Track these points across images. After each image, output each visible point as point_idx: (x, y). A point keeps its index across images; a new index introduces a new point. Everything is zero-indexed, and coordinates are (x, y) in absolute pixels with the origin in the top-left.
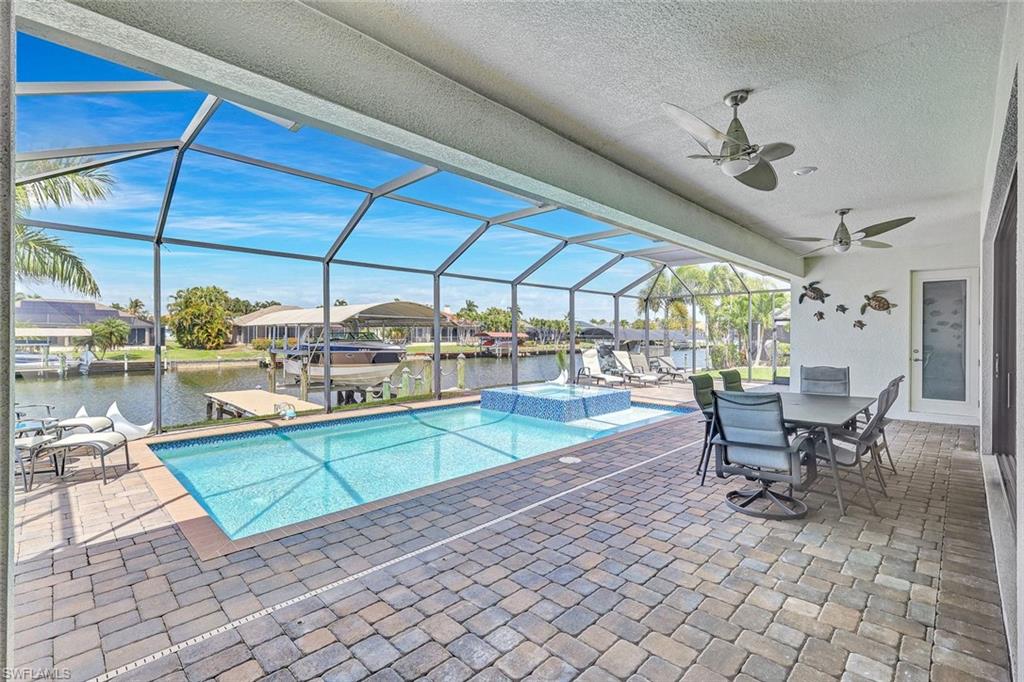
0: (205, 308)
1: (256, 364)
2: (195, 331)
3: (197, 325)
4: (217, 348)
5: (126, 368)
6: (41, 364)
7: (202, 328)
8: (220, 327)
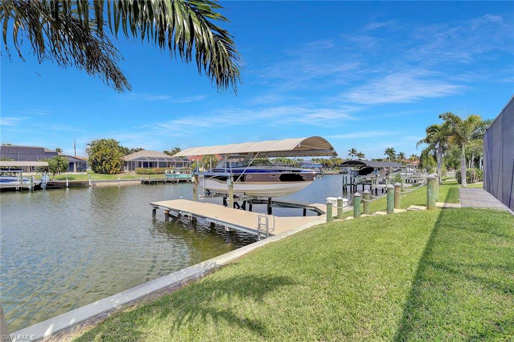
0: (108, 151)
1: (139, 182)
2: (104, 164)
3: (104, 160)
4: (116, 173)
5: (67, 185)
6: (18, 183)
7: (107, 162)
8: (117, 161)
